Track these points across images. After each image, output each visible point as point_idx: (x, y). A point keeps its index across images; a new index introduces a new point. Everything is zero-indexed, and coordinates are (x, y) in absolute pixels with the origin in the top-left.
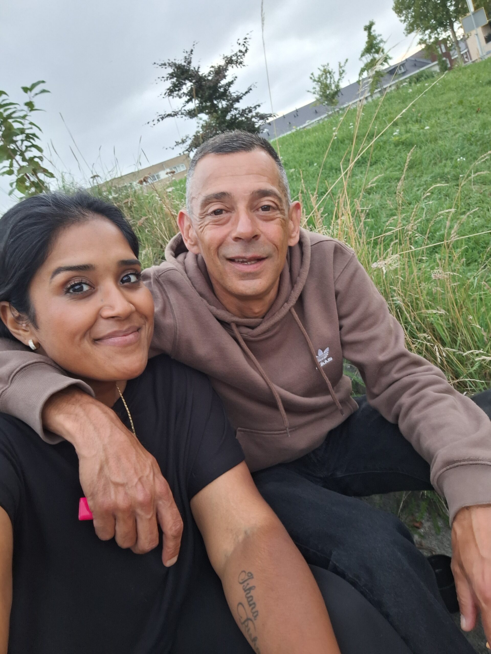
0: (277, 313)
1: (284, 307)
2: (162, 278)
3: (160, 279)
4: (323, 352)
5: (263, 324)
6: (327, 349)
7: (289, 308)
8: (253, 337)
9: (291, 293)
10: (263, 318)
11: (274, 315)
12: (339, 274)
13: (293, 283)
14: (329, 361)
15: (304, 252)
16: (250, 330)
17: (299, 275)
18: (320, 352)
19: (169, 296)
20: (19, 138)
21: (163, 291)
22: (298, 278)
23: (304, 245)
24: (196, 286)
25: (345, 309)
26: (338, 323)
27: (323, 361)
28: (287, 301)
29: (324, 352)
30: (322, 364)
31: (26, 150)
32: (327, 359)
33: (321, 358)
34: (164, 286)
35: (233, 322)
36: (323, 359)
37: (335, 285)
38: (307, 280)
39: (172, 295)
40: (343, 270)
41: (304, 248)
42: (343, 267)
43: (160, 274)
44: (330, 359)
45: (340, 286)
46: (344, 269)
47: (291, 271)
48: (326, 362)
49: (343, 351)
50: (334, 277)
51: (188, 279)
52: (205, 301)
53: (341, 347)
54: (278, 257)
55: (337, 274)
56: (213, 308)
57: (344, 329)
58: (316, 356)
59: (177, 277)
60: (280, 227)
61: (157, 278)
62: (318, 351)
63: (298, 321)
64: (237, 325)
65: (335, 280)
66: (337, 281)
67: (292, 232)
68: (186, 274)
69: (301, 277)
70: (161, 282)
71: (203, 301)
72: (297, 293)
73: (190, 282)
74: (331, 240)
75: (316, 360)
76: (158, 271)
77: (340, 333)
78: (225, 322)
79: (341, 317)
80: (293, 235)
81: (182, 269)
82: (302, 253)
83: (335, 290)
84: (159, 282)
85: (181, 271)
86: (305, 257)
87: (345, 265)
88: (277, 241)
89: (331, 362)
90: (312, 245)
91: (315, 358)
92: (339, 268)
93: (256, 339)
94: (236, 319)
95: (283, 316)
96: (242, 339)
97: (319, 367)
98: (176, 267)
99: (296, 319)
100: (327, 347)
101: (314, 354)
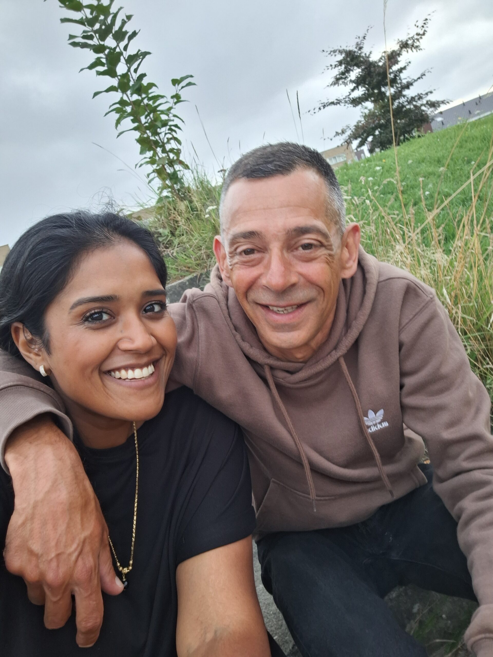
2: (196, 304)
3: (194, 305)
4: (375, 414)
5: (303, 371)
6: (381, 412)
7: (336, 357)
9: (342, 340)
10: (306, 363)
12: (407, 321)
15: (367, 289)
18: (371, 414)
19: (199, 325)
21: (194, 319)
22: (354, 322)
23: (368, 282)
25: (409, 365)
26: (399, 382)
27: (375, 425)
28: (335, 348)
29: (378, 414)
30: (373, 429)
31: (168, 143)
32: (380, 423)
33: (372, 421)
34: (197, 313)
35: (268, 365)
36: (374, 423)
37: (399, 336)
38: (365, 326)
39: (202, 326)
40: (413, 318)
41: (367, 286)
42: (414, 314)
43: (195, 299)
44: (386, 424)
45: (406, 337)
46: (415, 315)
48: (379, 427)
49: (402, 415)
50: (400, 324)
51: (224, 308)
52: (238, 337)
53: (400, 410)
54: (324, 300)
55: (405, 321)
56: (246, 346)
57: (405, 389)
58: (365, 418)
59: (211, 305)
60: (325, 266)
61: (191, 303)
62: (368, 411)
63: (346, 375)
64: (272, 368)
65: (401, 328)
66: (403, 329)
67: (347, 262)
68: (225, 302)
69: (358, 322)
70: (195, 308)
71: (235, 336)
72: (349, 341)
73: (226, 312)
74: (404, 277)
75: (364, 423)
76: (193, 296)
77: (400, 394)
78: (258, 363)
79: (403, 374)
80: (348, 265)
81: (221, 296)
82: (364, 292)
83: (399, 340)
84: (193, 308)
85: (219, 298)
86: (366, 298)
87: (417, 310)
88: (321, 283)
89: (386, 428)
90: (379, 282)
91: (363, 420)
92: (409, 313)
93: (294, 386)
94: (271, 361)
95: (328, 366)
96: (274, 385)
97: (366, 433)
98: (216, 292)
99: (345, 372)
100: (380, 409)
101: (362, 415)
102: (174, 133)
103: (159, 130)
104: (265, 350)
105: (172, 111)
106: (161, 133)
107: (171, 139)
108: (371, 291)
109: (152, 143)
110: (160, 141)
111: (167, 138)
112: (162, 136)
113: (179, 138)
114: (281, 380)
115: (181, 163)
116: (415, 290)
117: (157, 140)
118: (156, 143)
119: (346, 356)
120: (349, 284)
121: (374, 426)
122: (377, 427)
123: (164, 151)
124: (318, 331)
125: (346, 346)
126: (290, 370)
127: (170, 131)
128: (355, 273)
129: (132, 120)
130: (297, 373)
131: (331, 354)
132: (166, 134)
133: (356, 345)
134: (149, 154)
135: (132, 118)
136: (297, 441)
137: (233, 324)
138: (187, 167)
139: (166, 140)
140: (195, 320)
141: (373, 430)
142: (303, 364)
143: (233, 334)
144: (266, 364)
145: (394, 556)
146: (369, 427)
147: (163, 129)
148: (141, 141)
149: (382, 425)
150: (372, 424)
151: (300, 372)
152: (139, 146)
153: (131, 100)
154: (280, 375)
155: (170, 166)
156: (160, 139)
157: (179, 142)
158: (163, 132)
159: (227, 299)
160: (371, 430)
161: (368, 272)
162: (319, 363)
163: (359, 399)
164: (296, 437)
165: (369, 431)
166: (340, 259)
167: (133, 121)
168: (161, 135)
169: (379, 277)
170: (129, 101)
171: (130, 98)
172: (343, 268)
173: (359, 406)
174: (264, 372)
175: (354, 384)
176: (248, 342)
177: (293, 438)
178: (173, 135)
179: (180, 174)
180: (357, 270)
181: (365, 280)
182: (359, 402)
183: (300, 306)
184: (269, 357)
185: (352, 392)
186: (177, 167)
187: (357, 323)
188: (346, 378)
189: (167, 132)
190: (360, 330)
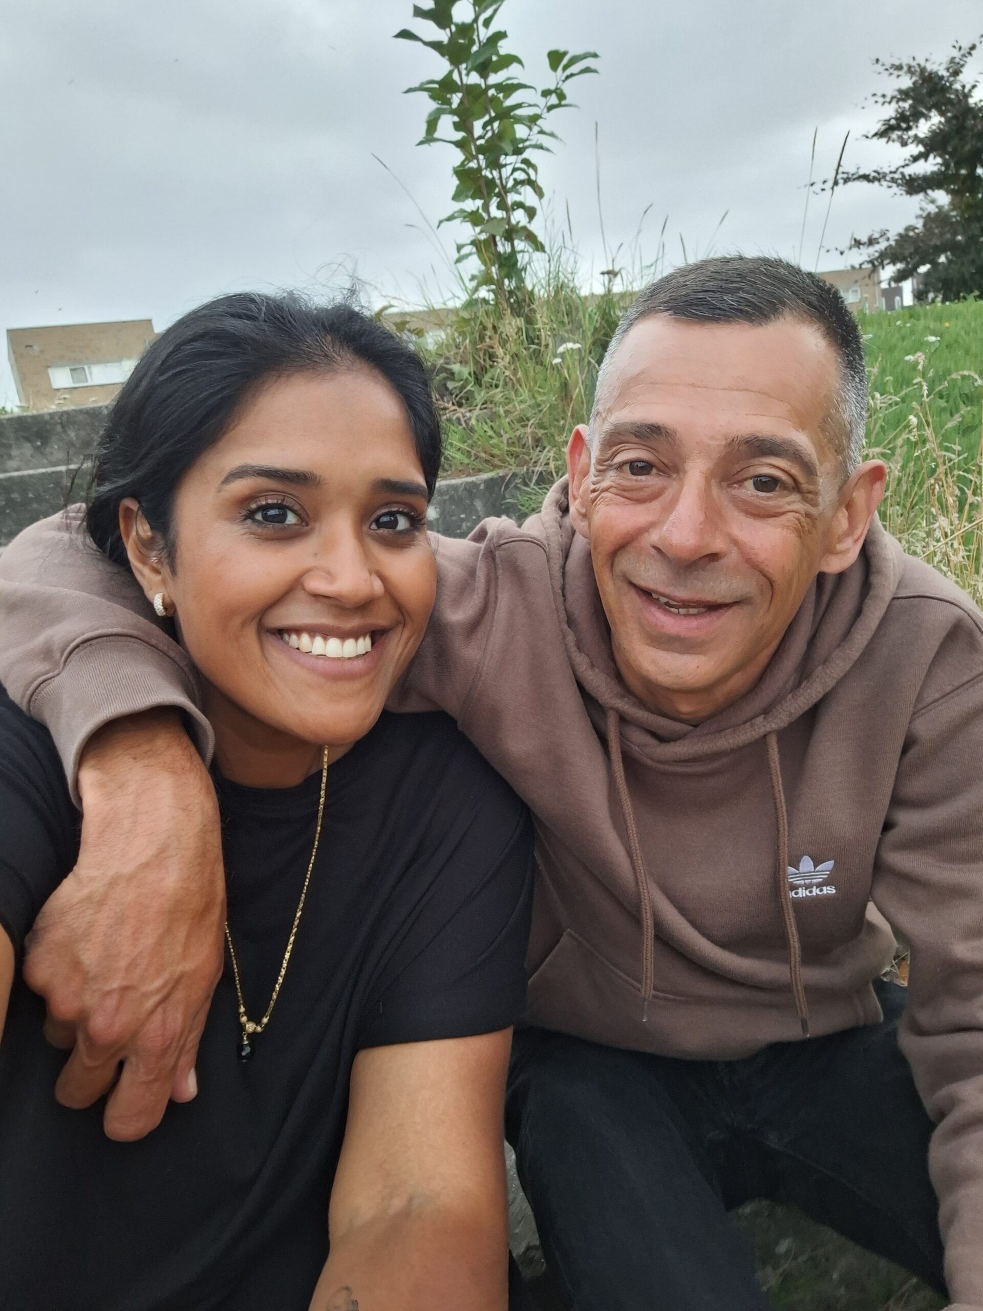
0: (728, 731)
1: (752, 726)
2: (502, 553)
3: (497, 553)
4: (815, 866)
5: (686, 742)
6: (829, 865)
7: (762, 731)
8: (651, 759)
9: (784, 698)
10: (695, 726)
11: (719, 732)
12: (937, 696)
13: (804, 672)
14: (825, 892)
15: (865, 609)
16: (652, 741)
17: (825, 662)
18: (806, 864)
19: (500, 596)
20: (510, 160)
21: (492, 582)
22: (820, 668)
23: (871, 593)
24: (568, 595)
25: (916, 787)
26: (884, 814)
27: (808, 887)
28: (766, 712)
29: (818, 868)
30: (802, 893)
31: (514, 189)
32: (820, 886)
33: (804, 878)
34: (500, 572)
35: (617, 711)
36: (807, 882)
38: (841, 682)
39: (505, 599)
40: (953, 691)
41: (868, 601)
42: (956, 684)
43: (502, 542)
44: (829, 890)
45: (925, 728)
46: (958, 688)
47: (812, 642)
48: (816, 891)
49: (873, 882)
50: (919, 698)
51: (557, 574)
52: (571, 639)
53: (870, 871)
54: (769, 609)
55: (932, 694)
56: (581, 661)
57: (893, 835)
58: (791, 870)
59: (532, 562)
60: (792, 537)
61: (493, 548)
62: (802, 858)
63: (773, 772)
64: (623, 719)
65: (920, 706)
66: (923, 711)
67: (840, 541)
68: (562, 562)
69: (828, 672)
70: (498, 560)
71: (564, 637)
72: (799, 706)
73: (558, 583)
74: (956, 603)
75: (785, 877)
76: (500, 534)
77: (881, 841)
78: (597, 701)
79: (897, 801)
80: (839, 547)
81: (557, 547)
82: (858, 612)
83: (909, 730)
84: (494, 558)
85: (552, 550)
86: (859, 624)
87: (965, 679)
88: (774, 570)
89: (828, 897)
90: (894, 599)
91: (785, 871)
92: (945, 679)
93: (658, 765)
94: (625, 706)
95: (741, 745)
96: (620, 755)
97: (786, 899)
98: (547, 538)
99: (772, 765)
100: (828, 860)
101: (786, 861)
102: (531, 171)
103: (503, 160)
104: (618, 677)
105: (539, 122)
106: (505, 165)
107: (522, 183)
108: (874, 614)
109: (482, 183)
110: (498, 182)
111: (515, 180)
112: (506, 172)
113: (540, 183)
114: (636, 748)
115: (531, 237)
116: (971, 634)
117: (494, 178)
118: (491, 183)
119: (783, 735)
120: (829, 586)
121: (806, 889)
122: (811, 892)
123: (502, 206)
124: (739, 668)
125: (791, 714)
126: (659, 732)
127: (523, 166)
128: (851, 567)
129: (455, 124)
130: (672, 744)
131: (753, 721)
132: (515, 170)
133: (812, 716)
134: (472, 205)
135: (456, 119)
136: (642, 878)
137: (566, 609)
138: (539, 247)
139: (510, 184)
140: (493, 585)
141: (800, 895)
142: (691, 728)
143: (562, 631)
144: (612, 708)
145: (773, 1141)
146: (794, 888)
147: (511, 159)
148: (462, 173)
149: (821, 890)
150: (802, 882)
151: (678, 742)
152: (455, 182)
153: (464, 82)
154: (638, 737)
155: (506, 239)
156: (501, 178)
157: (539, 192)
158: (510, 164)
159: (566, 557)
160: (796, 893)
161: (879, 572)
162: (723, 734)
163: (789, 826)
164: (641, 870)
165: (792, 894)
166: (828, 533)
167: (457, 127)
168: (503, 170)
169: (898, 587)
170: (459, 82)
171: (464, 78)
172: (830, 551)
173: (784, 839)
174: (606, 723)
175: (785, 794)
176: (588, 655)
177: (634, 868)
178: (528, 174)
179: (522, 259)
180: (857, 561)
181: (866, 587)
182: (786, 833)
183: (713, 607)
184: (622, 697)
185: (776, 809)
186: (520, 245)
187: (826, 673)
188: (771, 778)
189: (519, 165)
190: (828, 690)
